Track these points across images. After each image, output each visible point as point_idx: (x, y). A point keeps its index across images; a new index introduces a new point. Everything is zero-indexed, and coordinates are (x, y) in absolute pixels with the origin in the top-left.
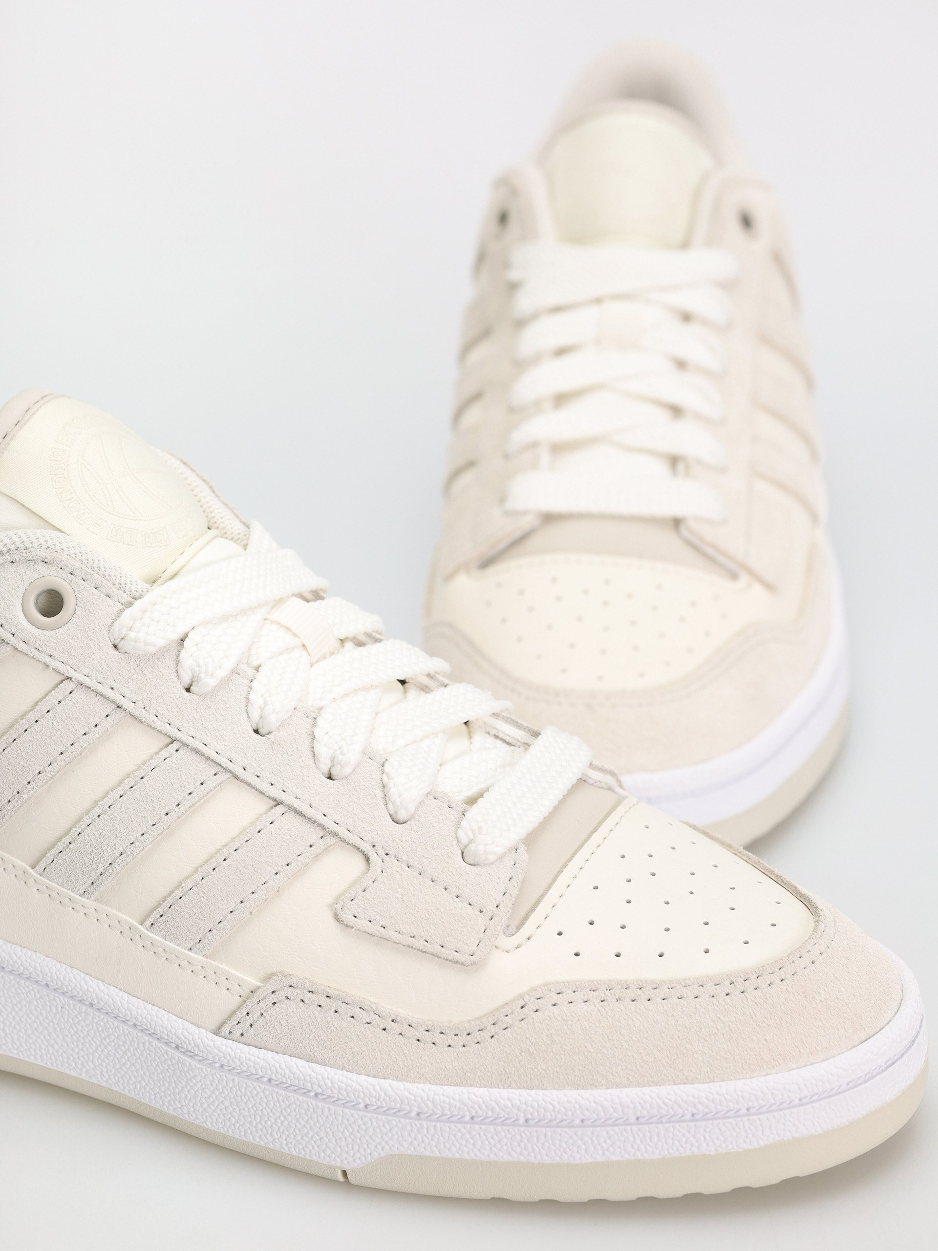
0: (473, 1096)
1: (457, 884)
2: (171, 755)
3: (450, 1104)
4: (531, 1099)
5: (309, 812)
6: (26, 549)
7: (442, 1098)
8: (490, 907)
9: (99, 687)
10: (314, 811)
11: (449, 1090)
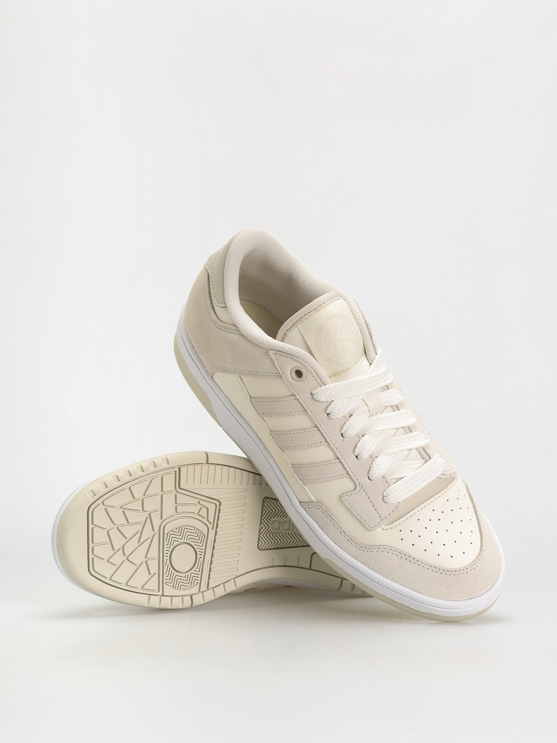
0: (355, 563)
1: (377, 506)
2: (315, 431)
3: (349, 561)
4: (370, 573)
5: (346, 466)
6: (304, 360)
7: (348, 559)
8: (383, 517)
9: (303, 403)
10: (347, 466)
11: (350, 557)
